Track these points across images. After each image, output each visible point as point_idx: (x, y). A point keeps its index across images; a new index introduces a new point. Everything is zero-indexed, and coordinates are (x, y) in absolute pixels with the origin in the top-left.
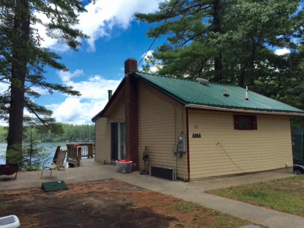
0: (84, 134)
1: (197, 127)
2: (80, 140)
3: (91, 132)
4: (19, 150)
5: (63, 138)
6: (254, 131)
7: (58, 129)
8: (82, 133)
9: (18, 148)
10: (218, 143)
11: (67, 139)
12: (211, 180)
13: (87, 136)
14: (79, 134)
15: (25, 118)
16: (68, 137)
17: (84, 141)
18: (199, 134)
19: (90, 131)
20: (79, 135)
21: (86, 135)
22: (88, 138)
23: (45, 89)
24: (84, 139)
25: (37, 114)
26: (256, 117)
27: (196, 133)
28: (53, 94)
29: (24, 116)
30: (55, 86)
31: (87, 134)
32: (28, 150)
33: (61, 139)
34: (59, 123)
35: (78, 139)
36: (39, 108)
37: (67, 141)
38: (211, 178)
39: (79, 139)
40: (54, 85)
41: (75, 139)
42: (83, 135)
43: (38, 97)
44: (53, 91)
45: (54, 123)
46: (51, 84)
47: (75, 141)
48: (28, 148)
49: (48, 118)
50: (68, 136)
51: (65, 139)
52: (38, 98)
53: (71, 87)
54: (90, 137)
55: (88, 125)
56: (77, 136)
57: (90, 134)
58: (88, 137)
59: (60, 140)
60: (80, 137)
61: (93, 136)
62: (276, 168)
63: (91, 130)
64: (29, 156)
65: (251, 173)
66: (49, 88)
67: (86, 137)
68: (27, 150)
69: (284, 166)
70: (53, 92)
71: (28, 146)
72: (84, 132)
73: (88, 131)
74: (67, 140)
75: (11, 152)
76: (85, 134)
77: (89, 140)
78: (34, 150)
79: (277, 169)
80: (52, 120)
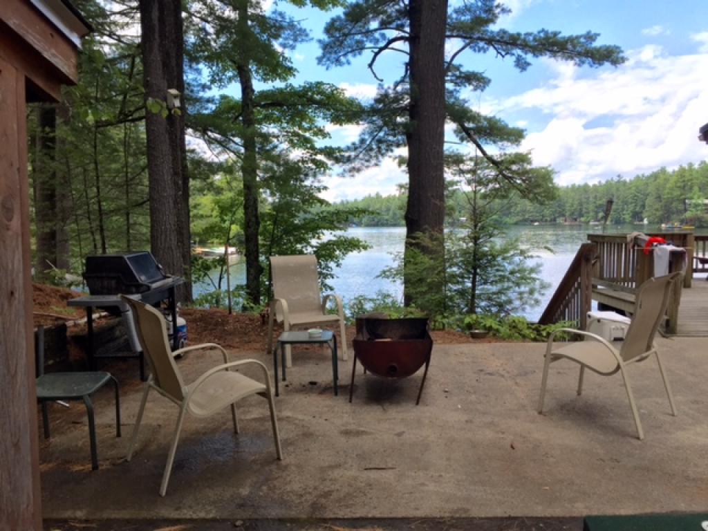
0: (575, 206)
2: (566, 221)
3: (595, 203)
4: (436, 251)
5: (527, 217)
7: (539, 186)
8: (572, 206)
9: (430, 245)
11: (536, 218)
13: (583, 212)
14: (564, 206)
15: (449, 156)
16: (538, 215)
17: (577, 223)
19: (591, 199)
20: (564, 210)
21: (581, 210)
22: (588, 217)
23: (503, 56)
24: (576, 220)
25: (480, 143)
28: (529, 68)
29: (446, 153)
30: (535, 40)
31: (585, 206)
32: (465, 253)
33: (521, 218)
34: (543, 168)
35: (562, 218)
36: (485, 123)
37: (536, 224)
39: (564, 218)
40: (531, 38)
41: (555, 220)
42: (573, 208)
43: (484, 87)
44: (529, 57)
45: (529, 167)
46: (522, 37)
47: (554, 223)
48: (465, 246)
49: (510, 155)
50: (537, 212)
51: (531, 218)
52: (482, 90)
53: (591, 37)
54: (592, 214)
55: (586, 186)
56: (560, 212)
57: (591, 207)
58: (585, 215)
59: (520, 221)
60: (567, 214)
61: (599, 212)
63: (595, 197)
64: (469, 278)
66: (518, 52)
67: (581, 215)
68: (461, 256)
70: (529, 64)
71: (463, 239)
72: (576, 202)
73: (588, 198)
74: (536, 221)
75: (413, 257)
76: (579, 207)
77: (589, 222)
78: (485, 255)
80: (522, 159)
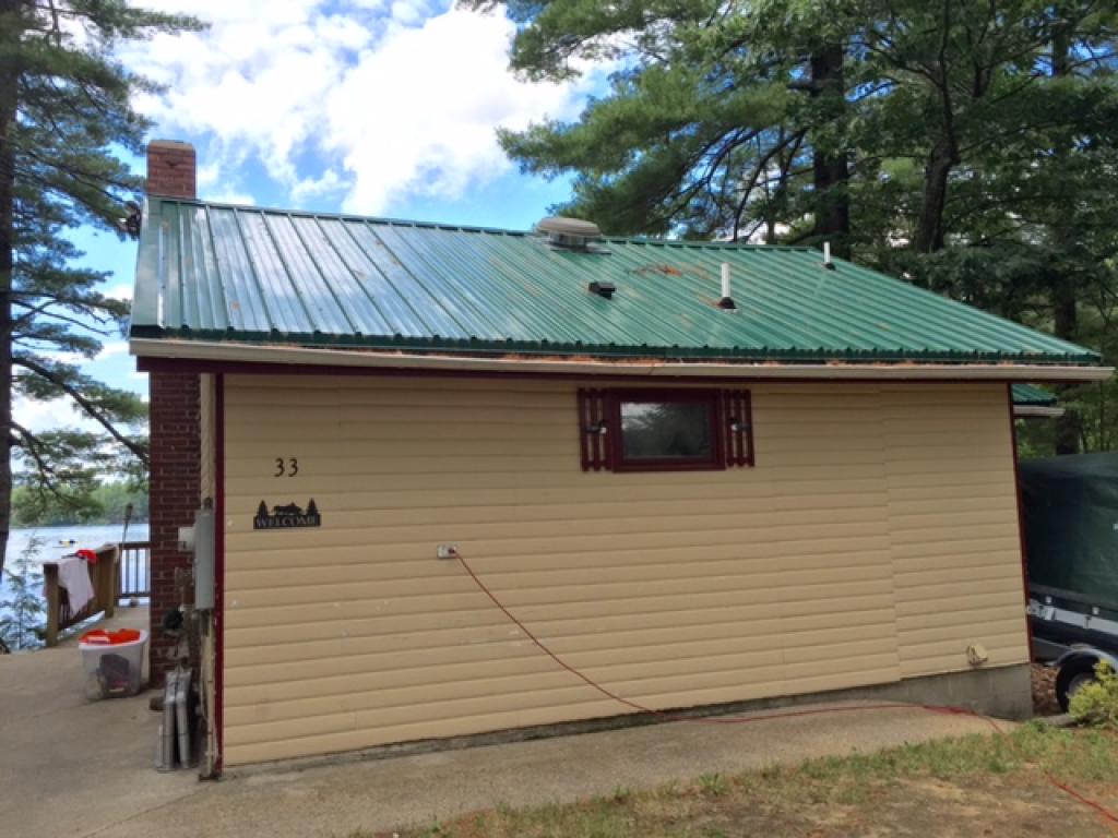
1: (294, 466)
6: (733, 473)
10: (451, 551)
12: (392, 762)
18: (304, 506)
26: (747, 395)
27: (284, 502)
38: (396, 749)
62: (897, 678)
65: (697, 708)
69: (960, 663)
79: (904, 680)
